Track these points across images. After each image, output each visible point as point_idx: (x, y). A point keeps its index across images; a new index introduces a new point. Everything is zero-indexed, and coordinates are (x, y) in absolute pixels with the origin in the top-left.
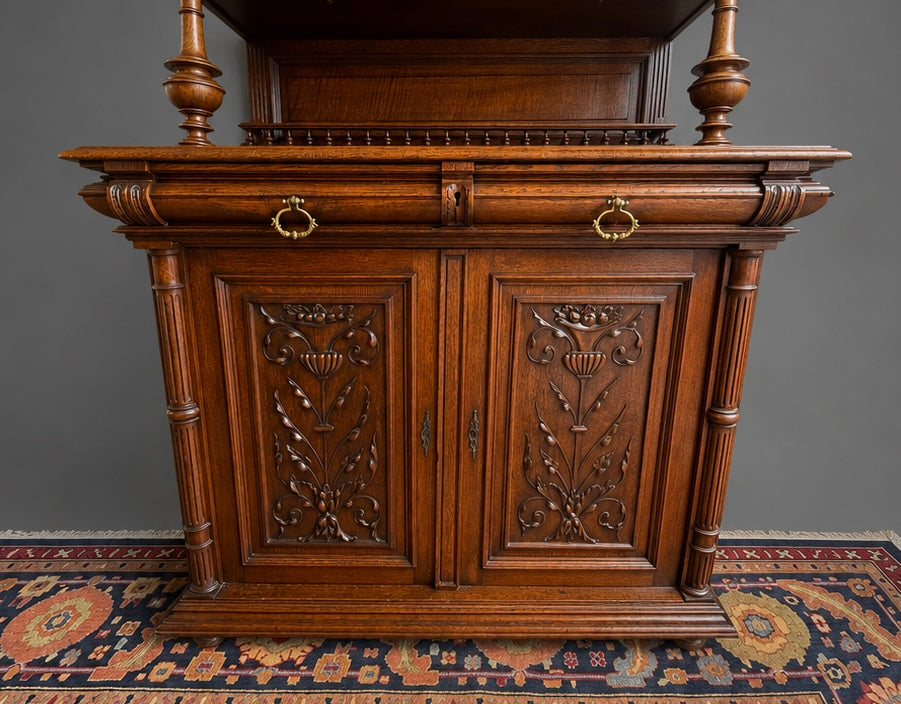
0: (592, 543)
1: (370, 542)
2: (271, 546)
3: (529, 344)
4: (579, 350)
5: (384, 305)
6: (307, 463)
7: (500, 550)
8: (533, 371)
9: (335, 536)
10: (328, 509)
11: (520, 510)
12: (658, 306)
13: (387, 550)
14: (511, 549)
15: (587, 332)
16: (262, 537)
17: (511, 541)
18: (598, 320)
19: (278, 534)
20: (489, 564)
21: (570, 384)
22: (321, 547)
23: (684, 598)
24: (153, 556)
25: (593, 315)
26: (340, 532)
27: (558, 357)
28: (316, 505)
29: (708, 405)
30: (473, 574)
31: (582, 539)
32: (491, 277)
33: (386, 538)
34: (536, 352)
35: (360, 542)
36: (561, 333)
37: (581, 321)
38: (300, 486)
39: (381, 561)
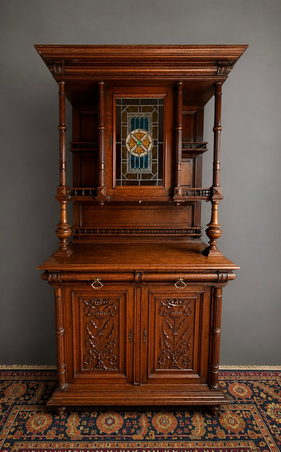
0: (181, 369)
1: (113, 370)
2: (83, 371)
3: (160, 310)
4: (174, 311)
5: (119, 299)
6: (95, 345)
7: (153, 371)
8: (161, 317)
9: (103, 368)
10: (101, 359)
11: (159, 359)
12: (195, 299)
13: (119, 372)
14: (157, 372)
15: (176, 307)
16: (80, 369)
17: (157, 369)
18: (179, 303)
19: (85, 367)
20: (150, 377)
21: (172, 321)
22: (98, 371)
23: (210, 390)
24: (45, 375)
25: (177, 302)
26: (104, 367)
27: (168, 313)
28: (98, 358)
29: (211, 328)
30: (145, 380)
31: (178, 368)
32: (149, 292)
33: (119, 368)
34: (162, 312)
35: (110, 369)
36: (169, 307)
37: (174, 304)
38: (93, 352)
39: (116, 375)
